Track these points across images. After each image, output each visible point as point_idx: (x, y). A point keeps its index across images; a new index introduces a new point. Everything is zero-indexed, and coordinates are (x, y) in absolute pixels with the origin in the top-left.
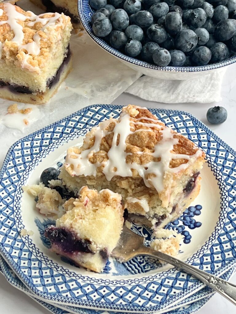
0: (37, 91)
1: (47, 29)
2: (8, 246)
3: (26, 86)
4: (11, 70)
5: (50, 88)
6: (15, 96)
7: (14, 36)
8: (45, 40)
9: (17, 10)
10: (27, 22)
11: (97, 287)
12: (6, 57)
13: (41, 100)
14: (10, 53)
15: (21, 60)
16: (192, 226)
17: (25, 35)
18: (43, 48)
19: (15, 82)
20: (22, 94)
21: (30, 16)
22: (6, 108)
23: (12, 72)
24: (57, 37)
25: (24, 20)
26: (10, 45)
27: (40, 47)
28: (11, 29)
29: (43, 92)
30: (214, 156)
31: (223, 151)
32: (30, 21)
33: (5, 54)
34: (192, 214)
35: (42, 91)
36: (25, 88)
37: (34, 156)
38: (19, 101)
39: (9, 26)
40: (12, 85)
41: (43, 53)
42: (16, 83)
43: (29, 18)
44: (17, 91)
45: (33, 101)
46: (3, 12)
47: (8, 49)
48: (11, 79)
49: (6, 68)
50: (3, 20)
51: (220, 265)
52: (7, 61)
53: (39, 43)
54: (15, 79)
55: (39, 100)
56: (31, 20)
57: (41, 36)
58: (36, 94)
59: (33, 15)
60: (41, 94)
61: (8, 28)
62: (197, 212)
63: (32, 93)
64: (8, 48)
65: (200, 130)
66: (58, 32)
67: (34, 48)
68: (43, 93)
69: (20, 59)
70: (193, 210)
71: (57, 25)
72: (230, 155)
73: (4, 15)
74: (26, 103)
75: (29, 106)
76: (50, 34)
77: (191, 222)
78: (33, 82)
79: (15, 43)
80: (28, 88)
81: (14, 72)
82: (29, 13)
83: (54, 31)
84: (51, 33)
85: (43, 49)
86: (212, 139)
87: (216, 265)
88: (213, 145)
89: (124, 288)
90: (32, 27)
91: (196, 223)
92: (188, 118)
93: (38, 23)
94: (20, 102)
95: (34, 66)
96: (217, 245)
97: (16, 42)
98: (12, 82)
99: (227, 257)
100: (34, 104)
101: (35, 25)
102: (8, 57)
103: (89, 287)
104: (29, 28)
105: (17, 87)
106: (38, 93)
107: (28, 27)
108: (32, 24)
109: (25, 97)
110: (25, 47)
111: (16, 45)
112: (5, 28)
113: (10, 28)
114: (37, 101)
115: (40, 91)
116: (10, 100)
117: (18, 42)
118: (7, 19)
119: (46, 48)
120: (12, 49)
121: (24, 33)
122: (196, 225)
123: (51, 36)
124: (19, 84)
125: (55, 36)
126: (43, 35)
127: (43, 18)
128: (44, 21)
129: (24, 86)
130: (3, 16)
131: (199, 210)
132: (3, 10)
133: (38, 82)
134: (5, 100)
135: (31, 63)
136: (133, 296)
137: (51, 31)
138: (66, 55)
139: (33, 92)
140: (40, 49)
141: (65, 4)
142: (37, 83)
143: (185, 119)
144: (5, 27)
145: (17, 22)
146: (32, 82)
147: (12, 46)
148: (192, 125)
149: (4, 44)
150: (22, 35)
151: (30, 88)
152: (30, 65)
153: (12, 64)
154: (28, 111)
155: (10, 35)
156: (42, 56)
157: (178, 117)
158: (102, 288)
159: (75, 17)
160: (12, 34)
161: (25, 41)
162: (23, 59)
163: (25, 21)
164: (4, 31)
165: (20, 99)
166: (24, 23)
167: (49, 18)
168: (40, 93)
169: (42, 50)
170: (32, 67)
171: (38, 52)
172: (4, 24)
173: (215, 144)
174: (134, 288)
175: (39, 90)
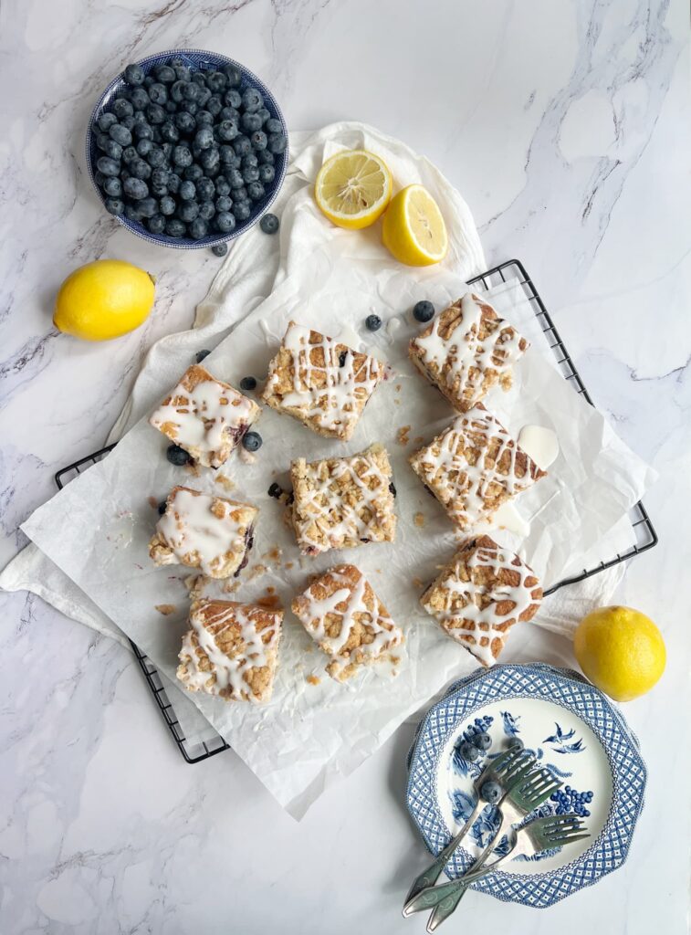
2: (427, 829)
11: (499, 879)
16: (582, 814)
30: (615, 750)
31: (624, 745)
34: (583, 800)
37: (449, 726)
51: (599, 873)
62: (588, 799)
65: (608, 715)
70: (585, 796)
72: (630, 752)
77: (581, 809)
86: (617, 729)
87: (596, 872)
88: (617, 737)
89: (519, 883)
91: (586, 811)
92: (599, 698)
96: (600, 851)
99: (607, 866)
103: (492, 878)
122: (586, 814)
131: (590, 797)
136: (526, 893)
143: (596, 699)
148: (601, 707)
157: (589, 695)
158: (502, 880)
173: (619, 736)
174: (527, 884)
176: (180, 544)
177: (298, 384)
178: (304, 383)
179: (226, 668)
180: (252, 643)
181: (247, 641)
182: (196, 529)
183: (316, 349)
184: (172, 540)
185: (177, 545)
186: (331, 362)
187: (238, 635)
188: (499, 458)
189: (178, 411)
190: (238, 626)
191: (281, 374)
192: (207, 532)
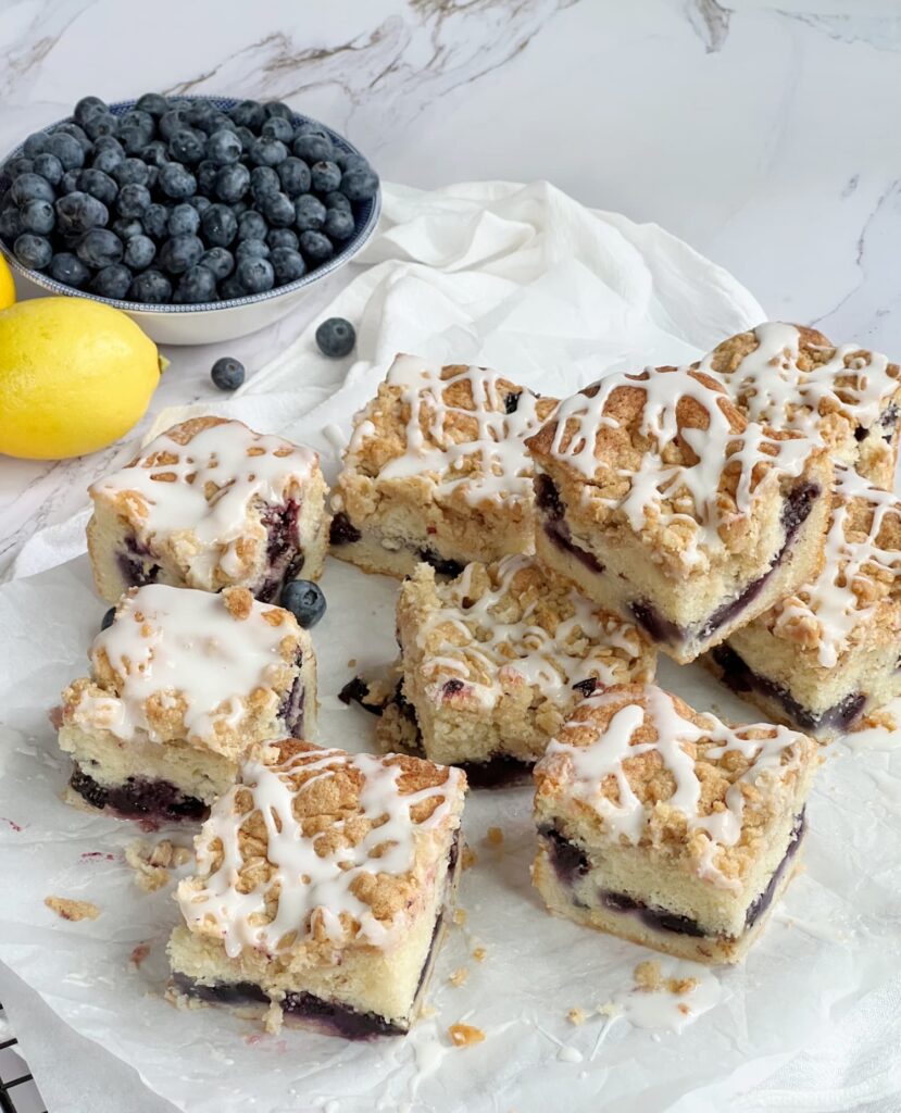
0: (720, 932)
1: (763, 777)
3: (692, 917)
4: (658, 875)
5: (752, 925)
6: (655, 937)
7: (675, 789)
8: (756, 807)
9: (678, 711)
10: (702, 746)
12: (651, 843)
13: (727, 955)
14: (664, 834)
15: (699, 856)
17: (703, 789)
18: (749, 826)
19: (662, 905)
20: (675, 934)
21: (711, 729)
22: (631, 969)
23: (659, 880)
24: (786, 801)
25: (696, 739)
26: (666, 816)
27: (742, 825)
28: (667, 766)
29: (736, 937)
32: (710, 741)
33: (650, 837)
35: (732, 935)
36: (686, 920)
38: (663, 949)
39: (661, 757)
40: (652, 908)
41: (749, 839)
42: (666, 906)
43: (708, 733)
44: (665, 927)
45: (704, 954)
46: (645, 715)
47: (661, 827)
48: (653, 895)
49: (646, 869)
50: (646, 741)
52: (653, 853)
53: (741, 814)
54: (664, 896)
55: (719, 957)
56: (712, 738)
57: (746, 796)
58: (714, 940)
59: (720, 728)
60: (728, 942)
61: (657, 762)
63: (706, 937)
64: (660, 821)
66: (789, 786)
67: (727, 825)
68: (733, 940)
69: (696, 855)
71: (786, 768)
73: (646, 725)
74: (683, 956)
75: (691, 969)
76: (769, 791)
78: (714, 910)
79: (681, 812)
80: (696, 921)
81: (666, 880)
82: (708, 720)
83: (781, 783)
84: (774, 790)
85: (748, 830)
90: (717, 760)
93: (734, 751)
94: (667, 952)
95: (728, 874)
97: (683, 809)
98: (654, 902)
100: (704, 963)
101: (726, 756)
102: (657, 845)
104: (709, 765)
105: (665, 915)
106: (722, 938)
107: (708, 760)
108: (716, 753)
109: (684, 943)
110: (705, 823)
111: (682, 817)
112: (649, 761)
113: (663, 761)
114: (715, 957)
115: (728, 935)
116: (639, 943)
117: (686, 805)
118: (656, 737)
119: (757, 827)
120: (672, 826)
121: (701, 780)
123: (773, 798)
124: (672, 910)
125: (783, 797)
126: (753, 794)
127: (746, 739)
128: (749, 748)
129: (684, 917)
130: (643, 728)
132: (644, 708)
133: (728, 913)
134: (625, 943)
135: (721, 867)
137: (772, 783)
138: (794, 834)
139: (708, 935)
140: (742, 829)
141: (782, 677)
142: (723, 914)
144: (652, 759)
145: (681, 747)
146: (709, 909)
147: (671, 818)
149: (650, 813)
150: (697, 785)
151: (701, 923)
152: (719, 872)
153: (664, 862)
154: (689, 986)
155: (664, 785)
156: (745, 847)
159: (807, 713)
160: (670, 783)
161: (703, 805)
162: (703, 855)
163: (698, 743)
164: (647, 769)
165: (668, 945)
166: (695, 746)
167: (761, 739)
168: (726, 938)
169: (747, 833)
170: (724, 878)
171: (736, 837)
172: (649, 753)
175: (724, 931)
176: (141, 667)
177: (417, 436)
178: (430, 438)
179: (307, 880)
180: (385, 819)
181: (373, 813)
182: (181, 643)
183: (456, 385)
184: (125, 659)
185: (135, 669)
186: (489, 401)
187: (353, 798)
188: (876, 530)
189: (152, 478)
190: (357, 778)
191: (381, 422)
192: (208, 647)
